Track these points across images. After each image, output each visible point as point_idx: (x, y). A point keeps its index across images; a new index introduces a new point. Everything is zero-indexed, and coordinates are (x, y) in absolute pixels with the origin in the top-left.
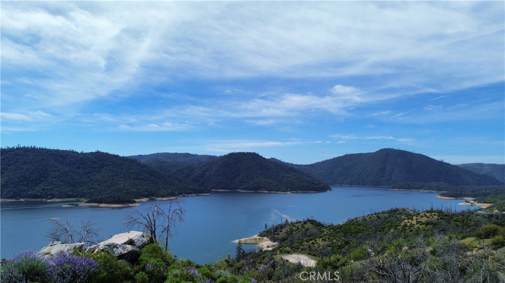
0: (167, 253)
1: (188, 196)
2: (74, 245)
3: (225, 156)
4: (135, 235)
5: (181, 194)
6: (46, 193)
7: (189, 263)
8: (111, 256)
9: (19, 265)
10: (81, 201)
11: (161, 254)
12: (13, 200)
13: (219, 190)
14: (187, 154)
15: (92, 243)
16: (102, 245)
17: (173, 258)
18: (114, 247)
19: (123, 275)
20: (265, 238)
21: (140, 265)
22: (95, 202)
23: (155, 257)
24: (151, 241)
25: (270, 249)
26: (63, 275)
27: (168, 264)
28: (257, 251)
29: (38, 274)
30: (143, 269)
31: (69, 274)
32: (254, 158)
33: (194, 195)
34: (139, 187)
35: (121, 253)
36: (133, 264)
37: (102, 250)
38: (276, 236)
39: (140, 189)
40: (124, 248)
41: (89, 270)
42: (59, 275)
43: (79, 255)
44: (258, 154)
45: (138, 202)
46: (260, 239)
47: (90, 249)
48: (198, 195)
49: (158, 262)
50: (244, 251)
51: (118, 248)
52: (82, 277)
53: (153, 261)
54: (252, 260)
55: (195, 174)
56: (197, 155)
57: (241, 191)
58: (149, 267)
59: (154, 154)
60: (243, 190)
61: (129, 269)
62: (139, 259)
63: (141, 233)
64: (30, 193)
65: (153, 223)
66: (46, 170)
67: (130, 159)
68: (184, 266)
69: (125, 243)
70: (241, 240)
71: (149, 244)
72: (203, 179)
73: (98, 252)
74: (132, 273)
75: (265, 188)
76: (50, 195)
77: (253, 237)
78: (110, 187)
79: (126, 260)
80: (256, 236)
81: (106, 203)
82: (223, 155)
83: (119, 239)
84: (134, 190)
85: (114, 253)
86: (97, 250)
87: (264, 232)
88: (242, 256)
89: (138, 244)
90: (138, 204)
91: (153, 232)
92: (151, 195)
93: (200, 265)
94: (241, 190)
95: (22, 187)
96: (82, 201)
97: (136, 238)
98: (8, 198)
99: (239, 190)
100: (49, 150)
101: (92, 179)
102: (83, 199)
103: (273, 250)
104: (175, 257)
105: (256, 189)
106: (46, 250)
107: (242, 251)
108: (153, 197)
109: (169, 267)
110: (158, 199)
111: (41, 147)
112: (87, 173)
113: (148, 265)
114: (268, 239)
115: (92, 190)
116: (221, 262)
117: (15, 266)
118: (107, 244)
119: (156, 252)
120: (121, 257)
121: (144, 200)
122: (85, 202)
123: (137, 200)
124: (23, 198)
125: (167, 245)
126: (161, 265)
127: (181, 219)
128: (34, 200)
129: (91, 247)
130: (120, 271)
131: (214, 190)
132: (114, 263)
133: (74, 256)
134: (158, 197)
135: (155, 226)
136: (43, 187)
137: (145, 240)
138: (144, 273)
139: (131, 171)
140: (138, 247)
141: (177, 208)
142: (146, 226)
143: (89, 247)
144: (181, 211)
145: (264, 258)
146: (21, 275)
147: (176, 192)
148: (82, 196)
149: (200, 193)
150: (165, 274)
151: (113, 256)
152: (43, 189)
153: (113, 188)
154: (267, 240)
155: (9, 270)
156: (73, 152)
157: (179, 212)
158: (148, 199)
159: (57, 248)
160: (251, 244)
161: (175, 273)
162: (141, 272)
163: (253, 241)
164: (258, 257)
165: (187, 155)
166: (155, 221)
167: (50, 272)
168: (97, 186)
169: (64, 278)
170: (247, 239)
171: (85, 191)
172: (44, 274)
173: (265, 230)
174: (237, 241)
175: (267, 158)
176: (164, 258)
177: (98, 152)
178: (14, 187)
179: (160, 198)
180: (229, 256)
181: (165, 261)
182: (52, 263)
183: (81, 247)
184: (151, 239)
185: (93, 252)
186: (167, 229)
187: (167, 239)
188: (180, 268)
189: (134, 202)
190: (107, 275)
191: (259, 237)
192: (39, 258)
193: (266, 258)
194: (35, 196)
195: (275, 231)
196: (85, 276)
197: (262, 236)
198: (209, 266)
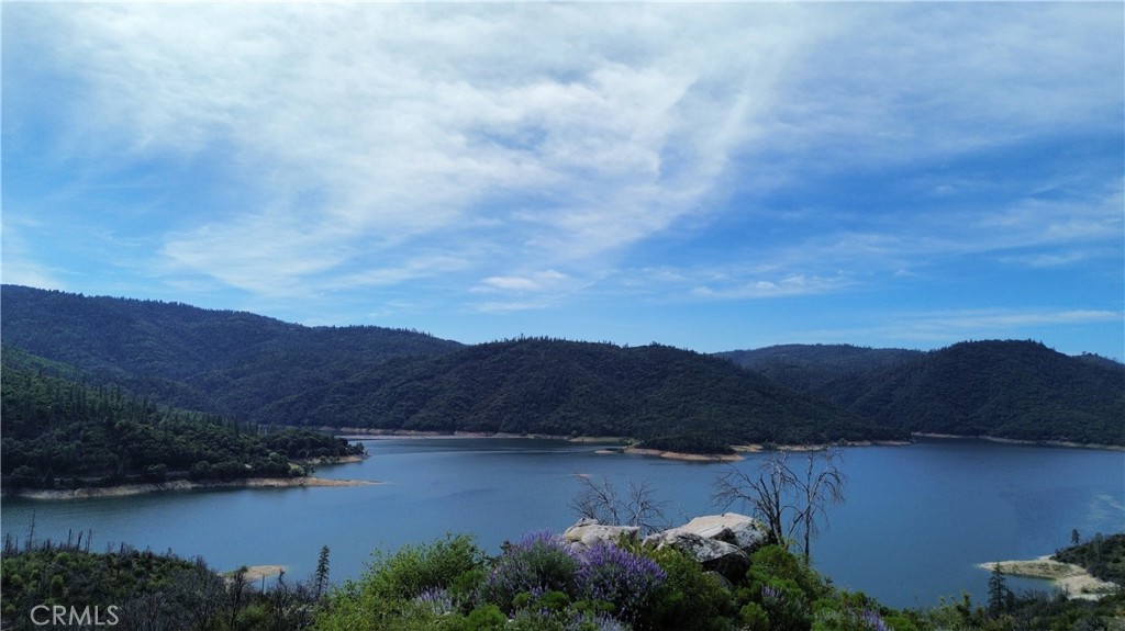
0: (808, 571)
1: (853, 445)
2: (619, 529)
3: (944, 351)
4: (736, 521)
5: (836, 440)
6: (568, 425)
7: (863, 601)
8: (689, 559)
9: (531, 555)
10: (628, 445)
11: (795, 569)
12: (517, 437)
13: (933, 435)
14: (847, 346)
15: (652, 530)
16: (671, 535)
17: (824, 584)
18: (695, 542)
19: (715, 603)
20: (1073, 566)
21: (749, 587)
22: (653, 448)
23: (783, 576)
24: (772, 539)
25: (1092, 597)
26: (604, 585)
27: (812, 596)
28: (1051, 598)
29: (561, 577)
30: (757, 598)
31: (613, 586)
32: (1029, 356)
33: (868, 443)
34: (740, 420)
35: (709, 556)
36: (735, 583)
37: (672, 546)
38: (1110, 565)
39: (742, 425)
40: (714, 548)
41: (650, 583)
42: (596, 583)
43: (630, 550)
44: (1041, 345)
45: (741, 453)
46: (1058, 569)
47: (650, 541)
48: (876, 445)
49: (788, 586)
50: (1010, 594)
51: (701, 545)
52: (637, 595)
53: (776, 582)
54: (1036, 619)
55: (868, 395)
56: (870, 349)
57: (994, 439)
58: (770, 595)
59: (769, 348)
60: (1001, 436)
61: (727, 592)
62: (747, 574)
63: (748, 520)
64: (542, 424)
65: (773, 499)
66: (567, 381)
67: (719, 359)
68: (850, 605)
69: (716, 537)
70: (1002, 563)
71: (766, 544)
72: (888, 407)
73: (663, 548)
74: (734, 603)
75: (1067, 435)
76: (574, 428)
77: (1036, 562)
78: (682, 417)
79: (721, 573)
80: (1044, 559)
81: (675, 452)
82: (938, 347)
83: (706, 527)
84: (729, 426)
85: (695, 555)
86: (661, 545)
87: (1070, 549)
88: (1005, 605)
89: (745, 542)
90: (739, 458)
91: (775, 520)
92: (768, 439)
93: (890, 608)
94: (994, 436)
95: (529, 412)
96: (631, 444)
97: (738, 529)
98: (508, 432)
99: (989, 438)
100: (570, 344)
101: (646, 400)
102: (632, 440)
103: (1102, 602)
104: (829, 581)
105: (1042, 437)
106: (572, 532)
107: (1005, 593)
108: (771, 444)
109: (815, 602)
110: (782, 448)
111: (558, 338)
112: (637, 388)
113: (768, 589)
114: (1084, 570)
115: (648, 423)
116: (946, 609)
117: (525, 558)
118: (680, 534)
119: (783, 563)
120: (710, 564)
121: (753, 448)
122: (637, 447)
123: (737, 448)
124: (532, 433)
125: (807, 551)
126: (795, 595)
127: (836, 495)
128: (549, 437)
129: (652, 537)
130: (710, 594)
131: (918, 434)
132: (696, 576)
133: (621, 550)
134: (781, 443)
135: (777, 507)
136: (563, 413)
137: (759, 535)
138: (759, 607)
139: (722, 385)
140: (744, 549)
141: (827, 469)
142: (759, 504)
143: (647, 537)
144: (837, 478)
145: (1073, 619)
146: (534, 575)
147: (823, 435)
148: (629, 435)
149: (884, 439)
150: (806, 616)
151: (695, 562)
152: (563, 418)
153: (687, 419)
154: (1079, 574)
155: (517, 563)
156: (610, 346)
157: (832, 479)
158: (760, 447)
159: (591, 532)
160: (1033, 577)
161: (828, 617)
162: (752, 603)
163: (1038, 572)
164: (1054, 614)
165: (846, 350)
166: (777, 496)
167: (581, 575)
168: (655, 416)
169: (606, 592)
170: (1018, 562)
171: (634, 424)
172: (571, 578)
173: (1072, 545)
174: (990, 566)
175: (1071, 353)
176: (801, 580)
177: (655, 346)
178: (518, 413)
179: (787, 447)
180: (967, 598)
181: (806, 588)
182: (584, 560)
183: (633, 534)
184: (771, 534)
185: (655, 547)
186: (807, 517)
187: (807, 540)
188: (840, 607)
189: (732, 452)
190: (685, 598)
191: (1056, 563)
192: (562, 547)
193: (1079, 621)
194: (551, 431)
195: (1105, 552)
196: (642, 594)
197: (1065, 561)
198: (913, 615)
